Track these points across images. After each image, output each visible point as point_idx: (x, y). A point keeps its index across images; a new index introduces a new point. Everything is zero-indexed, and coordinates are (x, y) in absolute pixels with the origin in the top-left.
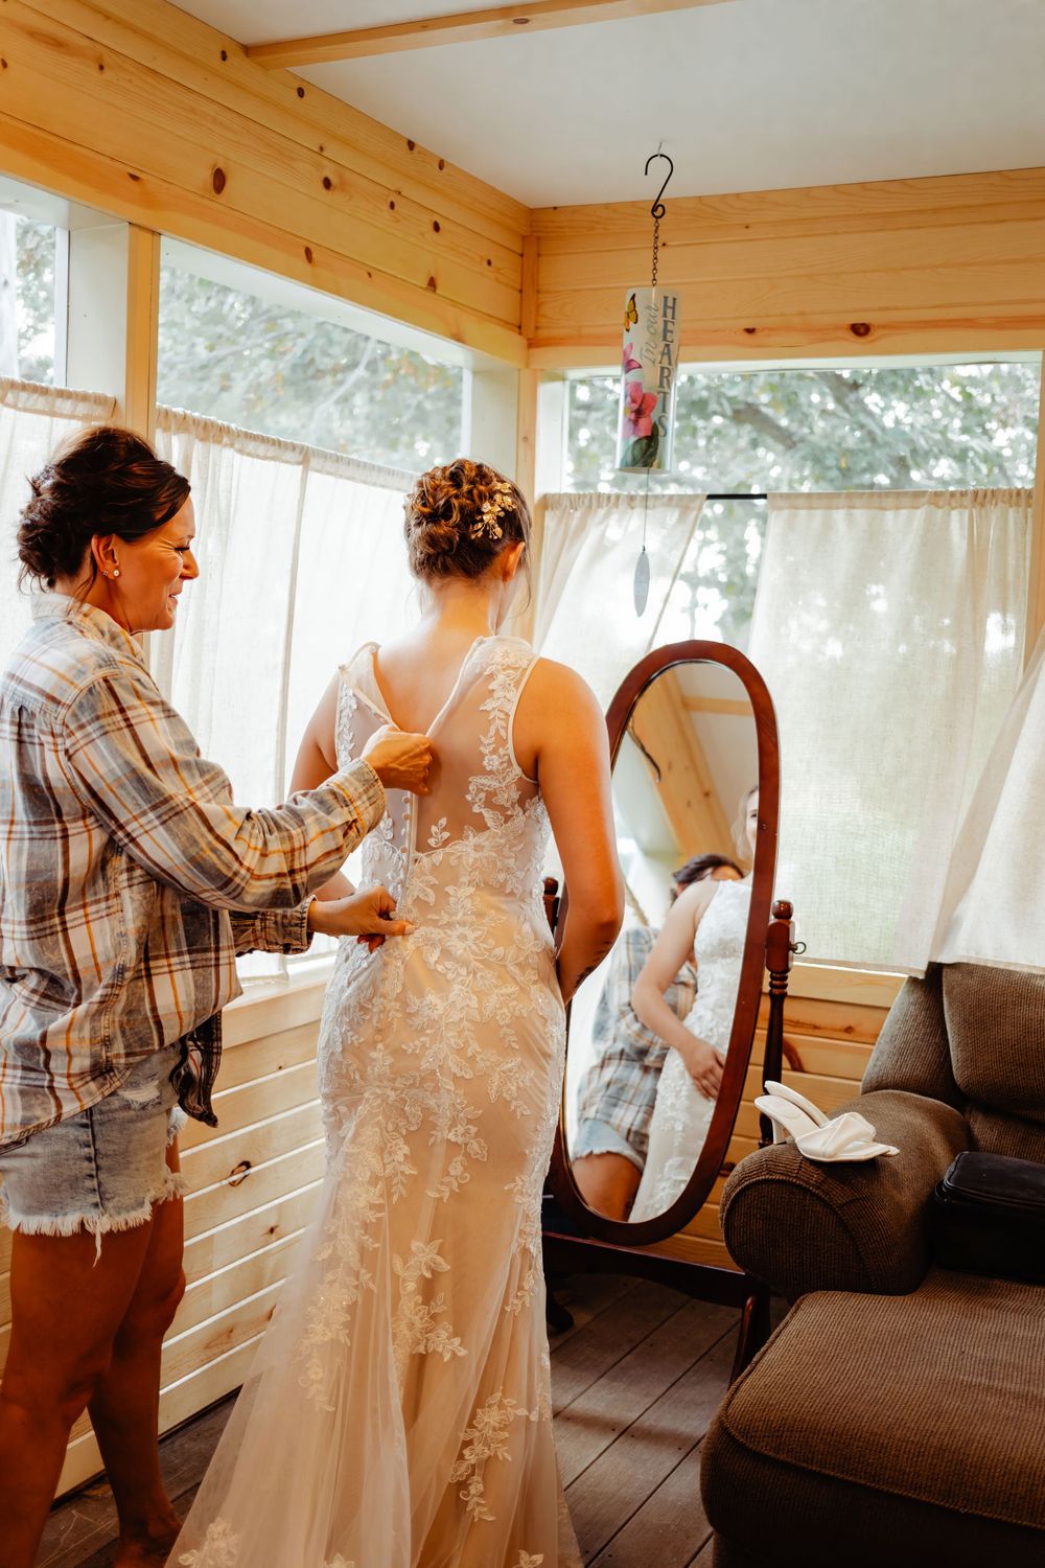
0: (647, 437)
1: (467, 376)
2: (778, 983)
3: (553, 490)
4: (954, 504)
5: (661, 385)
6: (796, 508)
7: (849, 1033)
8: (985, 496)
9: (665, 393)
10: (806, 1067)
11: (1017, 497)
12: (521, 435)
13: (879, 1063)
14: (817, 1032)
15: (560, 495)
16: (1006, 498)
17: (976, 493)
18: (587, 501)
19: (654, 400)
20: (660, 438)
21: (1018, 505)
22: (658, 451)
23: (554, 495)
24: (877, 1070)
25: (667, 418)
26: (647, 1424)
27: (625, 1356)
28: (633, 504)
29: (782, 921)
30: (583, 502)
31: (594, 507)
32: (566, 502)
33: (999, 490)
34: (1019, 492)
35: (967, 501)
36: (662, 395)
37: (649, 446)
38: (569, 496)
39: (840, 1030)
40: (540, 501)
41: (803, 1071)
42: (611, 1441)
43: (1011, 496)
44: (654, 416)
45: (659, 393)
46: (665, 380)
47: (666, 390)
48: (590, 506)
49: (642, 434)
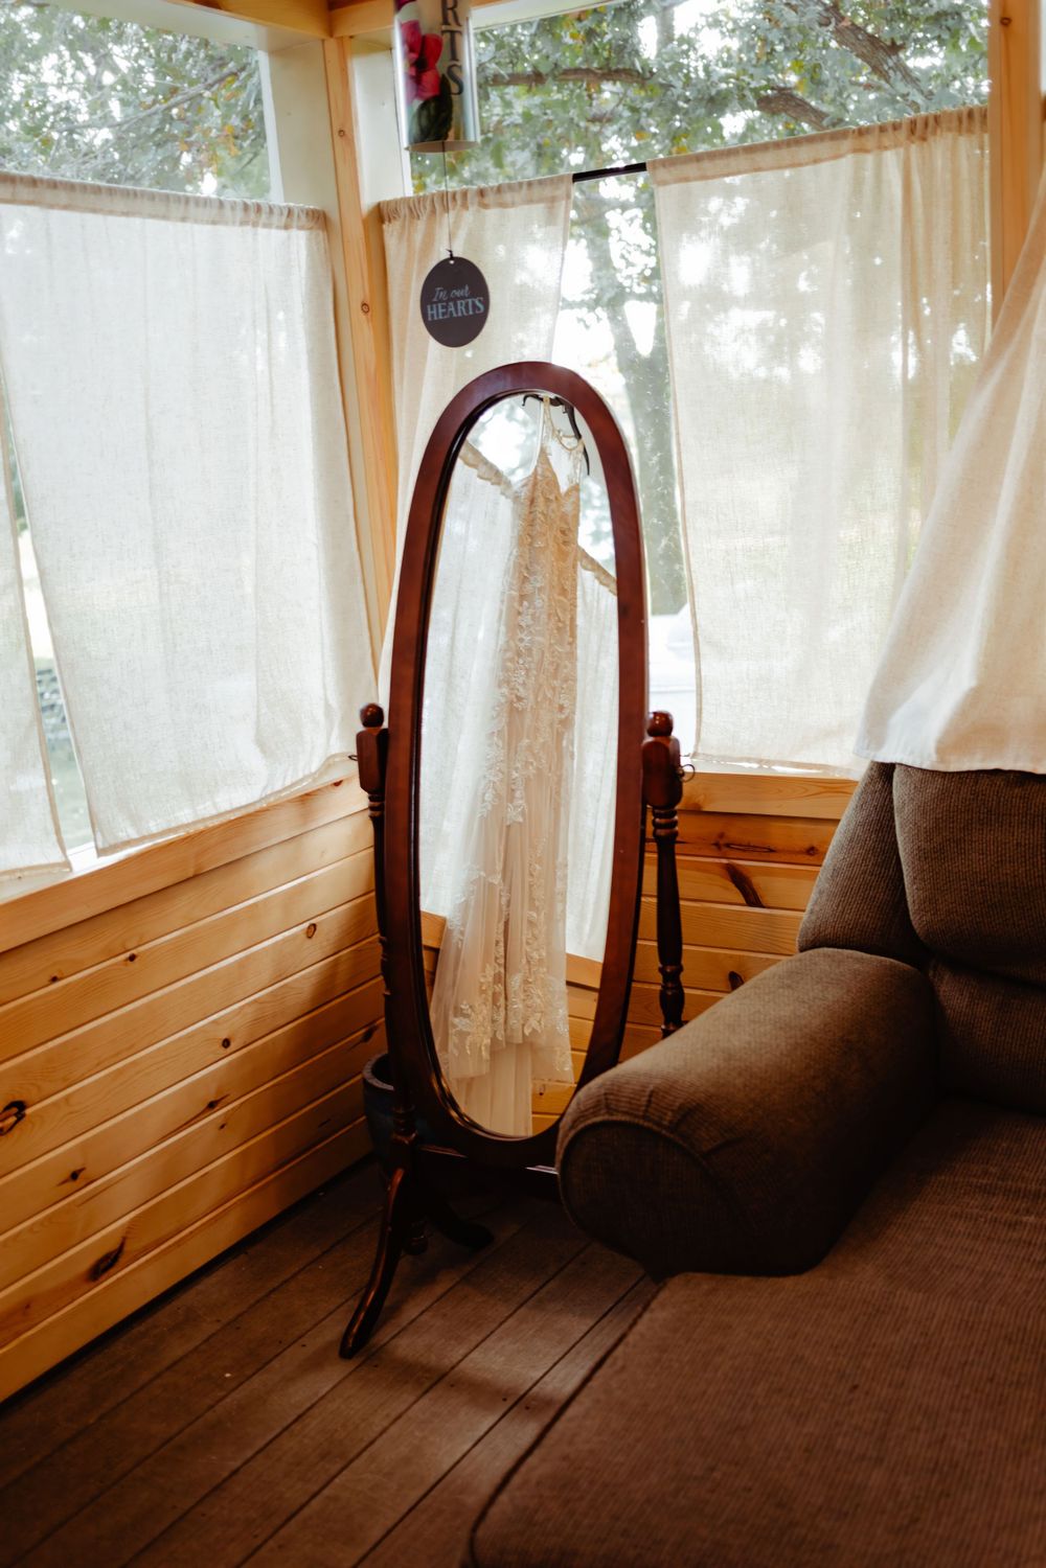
0: (435, 98)
1: (262, 59)
2: (663, 821)
3: (388, 195)
4: (886, 141)
5: (446, 22)
6: (686, 179)
7: (811, 855)
8: (926, 124)
9: (452, 33)
10: (764, 901)
11: (969, 119)
12: (336, 130)
13: (817, 908)
14: (773, 856)
15: (396, 202)
16: (955, 123)
17: (913, 123)
18: (428, 202)
19: (438, 43)
20: (455, 98)
21: (970, 131)
22: (454, 115)
23: (388, 203)
24: (814, 918)
25: (460, 68)
26: (550, 1388)
27: (547, 1282)
28: (486, 200)
29: (659, 739)
30: (425, 208)
31: (438, 212)
32: (404, 211)
33: (945, 112)
34: (970, 114)
35: (903, 134)
36: (448, 35)
37: (439, 110)
38: (405, 200)
39: (800, 852)
40: (371, 213)
41: (761, 906)
42: (496, 1418)
43: (960, 120)
44: (441, 66)
45: (443, 32)
46: (450, 13)
47: (454, 27)
48: (433, 211)
49: (429, 95)
